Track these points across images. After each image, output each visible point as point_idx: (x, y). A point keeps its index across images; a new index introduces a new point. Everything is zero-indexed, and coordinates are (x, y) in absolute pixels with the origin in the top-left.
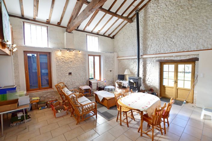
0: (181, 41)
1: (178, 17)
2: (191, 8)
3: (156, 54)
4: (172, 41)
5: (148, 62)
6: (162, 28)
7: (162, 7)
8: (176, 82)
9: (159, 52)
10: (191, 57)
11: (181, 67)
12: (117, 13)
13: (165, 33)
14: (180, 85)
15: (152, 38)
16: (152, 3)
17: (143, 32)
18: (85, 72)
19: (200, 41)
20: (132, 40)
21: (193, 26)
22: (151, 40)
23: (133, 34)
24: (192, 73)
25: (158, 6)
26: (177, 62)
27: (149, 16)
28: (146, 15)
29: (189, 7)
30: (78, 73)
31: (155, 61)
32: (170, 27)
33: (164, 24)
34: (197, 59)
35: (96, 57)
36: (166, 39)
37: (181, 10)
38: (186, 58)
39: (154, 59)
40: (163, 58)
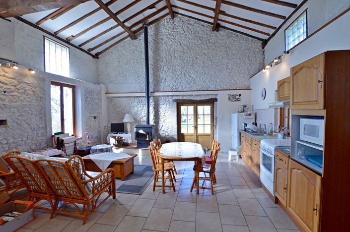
0: (201, 78)
1: (197, 49)
2: (209, 43)
3: (172, 91)
4: (191, 76)
5: (161, 102)
6: (179, 58)
7: (178, 30)
8: (196, 128)
9: (176, 88)
10: (210, 97)
11: (200, 108)
12: (117, 16)
13: (183, 66)
14: (200, 131)
15: (165, 68)
16: (166, 22)
17: (153, 57)
18: (43, 118)
19: (218, 80)
20: (135, 68)
21: (211, 63)
22: (165, 71)
23: (136, 58)
24: (211, 115)
25: (174, 28)
26: (196, 103)
27: (162, 37)
28: (157, 35)
29: (208, 42)
30: (24, 121)
31: (171, 100)
32: (188, 59)
33: (182, 54)
34: (216, 100)
35: (65, 88)
36: (184, 74)
37: (200, 42)
38: (205, 99)
39: (169, 98)
40: (181, 98)
